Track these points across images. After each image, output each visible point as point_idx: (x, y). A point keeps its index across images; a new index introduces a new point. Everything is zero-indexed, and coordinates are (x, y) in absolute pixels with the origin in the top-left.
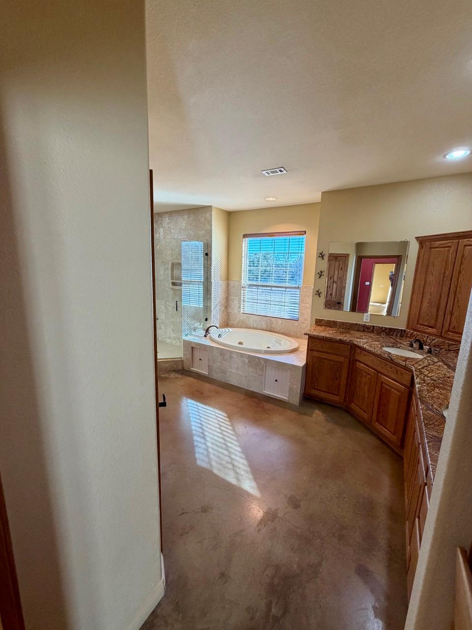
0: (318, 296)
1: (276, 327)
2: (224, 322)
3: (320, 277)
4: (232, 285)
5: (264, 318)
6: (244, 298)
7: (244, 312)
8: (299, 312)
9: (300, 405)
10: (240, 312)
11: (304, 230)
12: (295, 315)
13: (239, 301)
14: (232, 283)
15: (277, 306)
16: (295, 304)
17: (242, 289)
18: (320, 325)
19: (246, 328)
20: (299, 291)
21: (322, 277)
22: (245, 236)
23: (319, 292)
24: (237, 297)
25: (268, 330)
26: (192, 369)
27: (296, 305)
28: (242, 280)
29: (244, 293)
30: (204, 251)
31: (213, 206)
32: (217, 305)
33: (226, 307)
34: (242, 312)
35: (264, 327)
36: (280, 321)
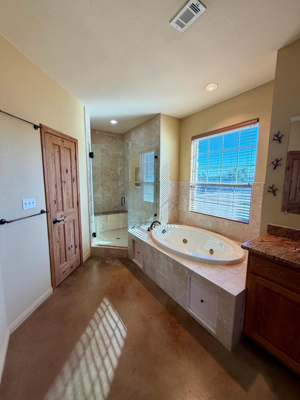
0: (272, 194)
1: (223, 229)
2: (175, 218)
3: (275, 168)
4: (183, 184)
5: (210, 218)
6: (192, 197)
7: (192, 210)
8: (249, 214)
9: (232, 351)
10: (188, 210)
11: (257, 117)
12: (244, 217)
13: (188, 199)
14: (182, 183)
15: (225, 206)
16: (244, 204)
17: (191, 188)
18: (274, 235)
19: (194, 226)
20: (250, 189)
21: (278, 168)
22: (194, 138)
23: (274, 189)
24: (186, 196)
25: (215, 231)
26: (133, 260)
27: (246, 206)
28: (191, 180)
29: (192, 192)
30: (155, 154)
31: (162, 113)
32: (166, 203)
33: (176, 205)
34: (190, 210)
35: (210, 226)
36: (227, 223)
